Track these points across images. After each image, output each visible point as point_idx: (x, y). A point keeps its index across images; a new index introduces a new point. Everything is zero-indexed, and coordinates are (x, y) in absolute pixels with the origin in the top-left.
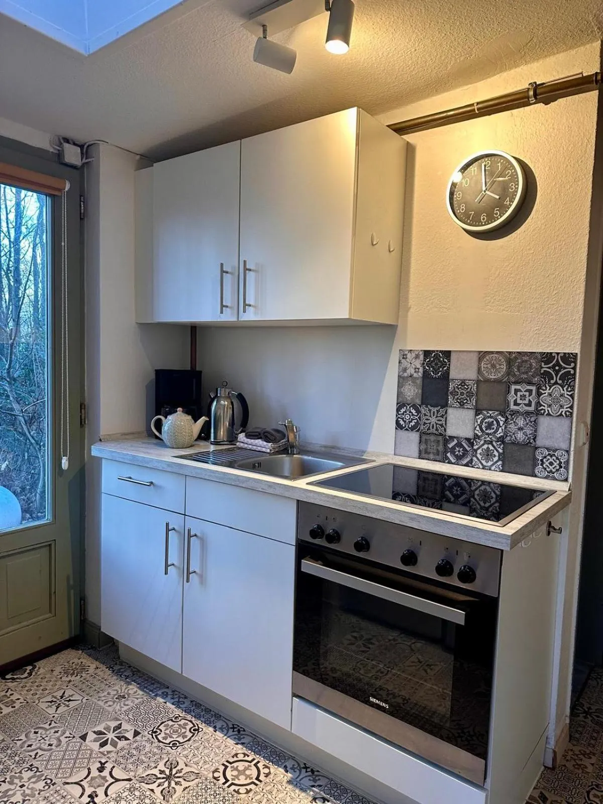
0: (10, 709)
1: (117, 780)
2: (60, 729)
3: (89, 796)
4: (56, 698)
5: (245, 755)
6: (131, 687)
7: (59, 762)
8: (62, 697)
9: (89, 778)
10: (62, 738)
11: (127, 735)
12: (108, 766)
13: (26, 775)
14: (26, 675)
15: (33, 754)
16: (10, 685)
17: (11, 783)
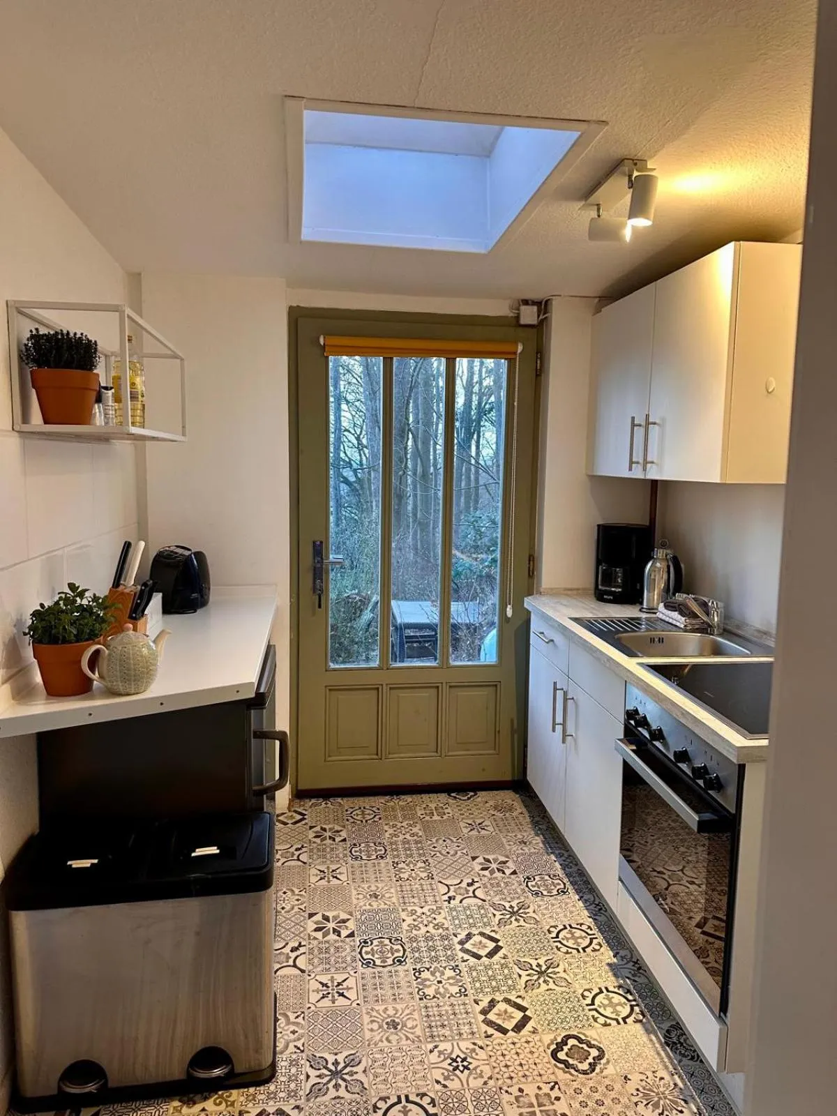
0: (439, 818)
1: (475, 897)
2: (462, 846)
3: (449, 897)
4: (475, 823)
5: (589, 927)
6: (537, 838)
7: (445, 866)
8: (479, 824)
9: (457, 886)
10: (459, 852)
11: (506, 871)
12: (476, 885)
13: (420, 864)
14: (466, 798)
15: (433, 853)
16: (451, 801)
17: (407, 865)
